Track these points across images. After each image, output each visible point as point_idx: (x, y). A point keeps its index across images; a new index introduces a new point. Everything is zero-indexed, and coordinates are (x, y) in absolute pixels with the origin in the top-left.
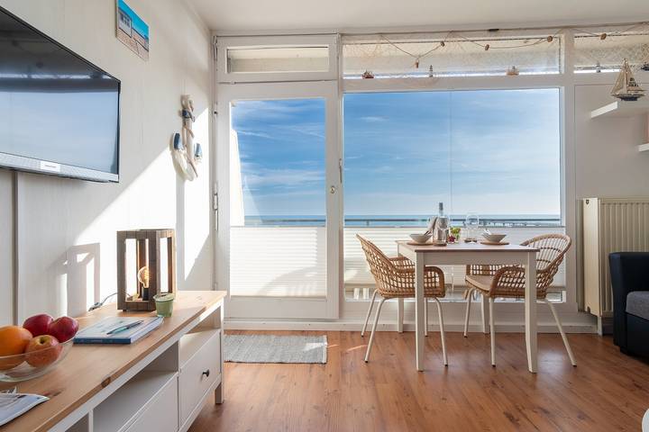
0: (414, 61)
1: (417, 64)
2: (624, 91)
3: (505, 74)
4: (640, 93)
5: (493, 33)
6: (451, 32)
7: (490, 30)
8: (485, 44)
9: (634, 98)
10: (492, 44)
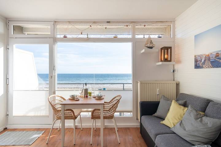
0: (81, 32)
1: (82, 33)
2: (148, 45)
3: (113, 37)
4: (154, 46)
5: (109, 23)
6: (94, 22)
7: (107, 22)
8: (105, 27)
9: (151, 48)
10: (108, 27)
